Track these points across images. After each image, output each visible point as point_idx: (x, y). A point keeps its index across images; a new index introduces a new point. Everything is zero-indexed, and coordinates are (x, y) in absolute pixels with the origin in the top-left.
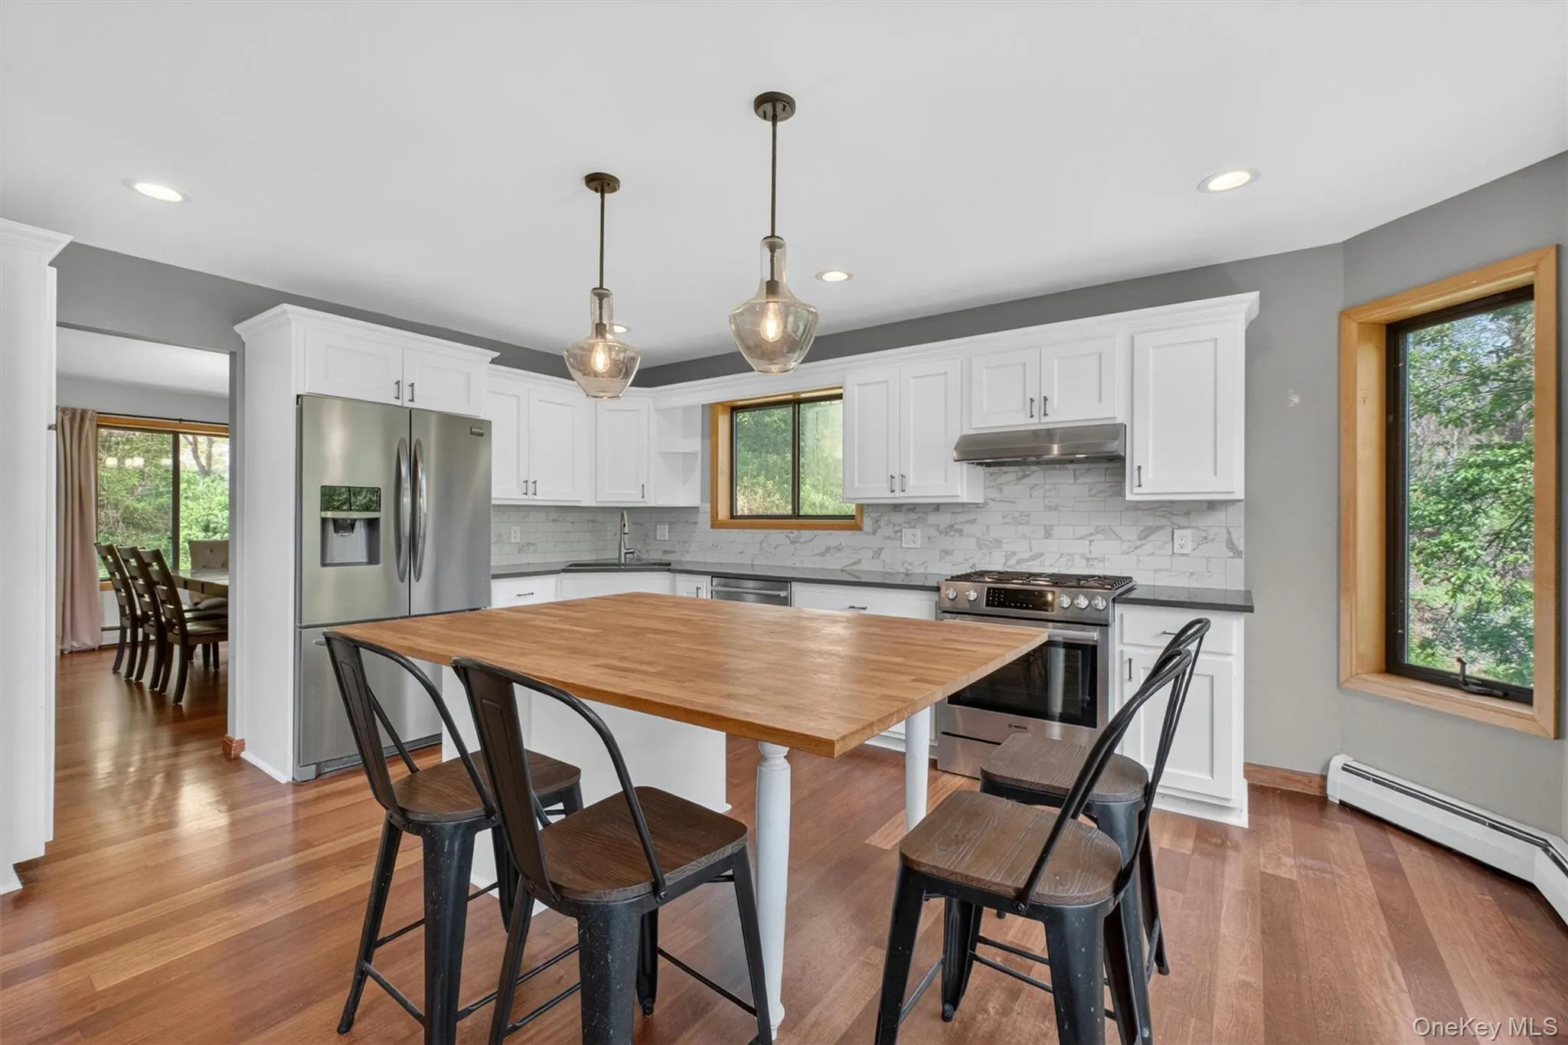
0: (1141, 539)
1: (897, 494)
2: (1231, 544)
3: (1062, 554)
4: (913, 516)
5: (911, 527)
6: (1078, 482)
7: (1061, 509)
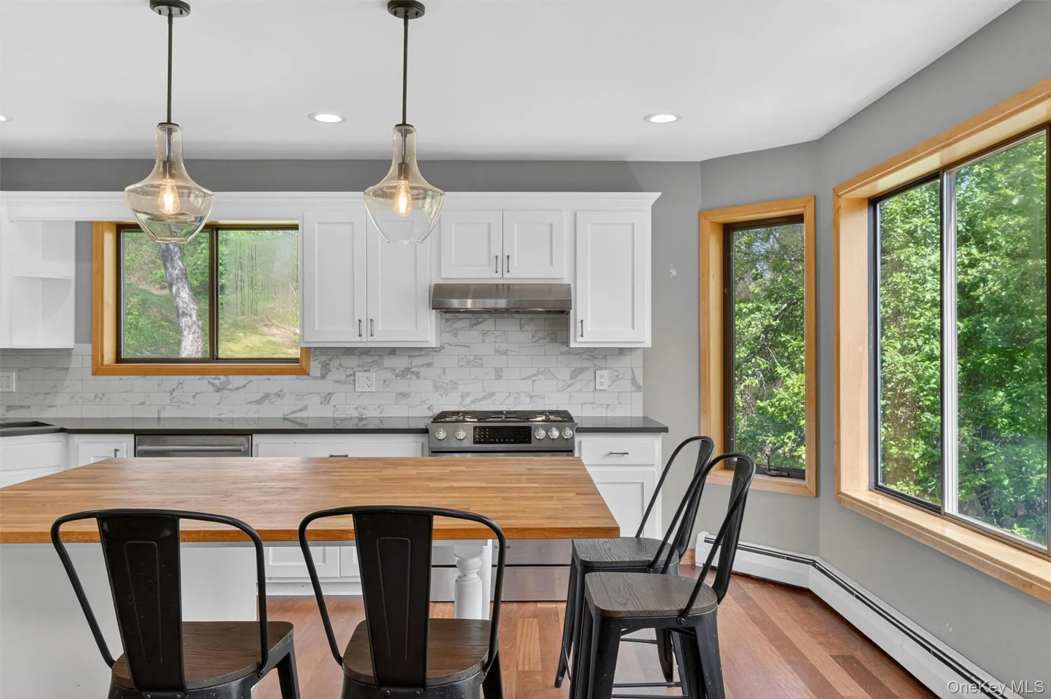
0: (572, 379)
1: (364, 338)
2: (634, 382)
3: (510, 393)
4: (368, 359)
5: (365, 371)
6: (523, 329)
7: (509, 353)
